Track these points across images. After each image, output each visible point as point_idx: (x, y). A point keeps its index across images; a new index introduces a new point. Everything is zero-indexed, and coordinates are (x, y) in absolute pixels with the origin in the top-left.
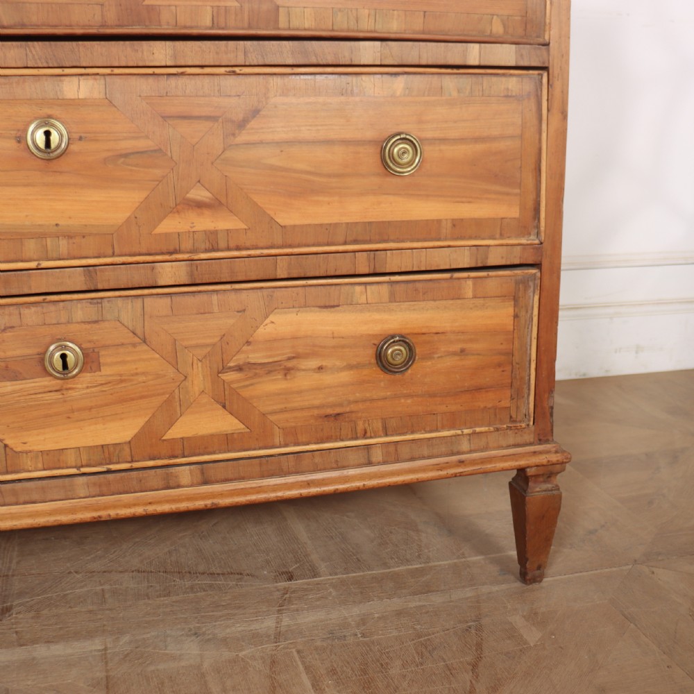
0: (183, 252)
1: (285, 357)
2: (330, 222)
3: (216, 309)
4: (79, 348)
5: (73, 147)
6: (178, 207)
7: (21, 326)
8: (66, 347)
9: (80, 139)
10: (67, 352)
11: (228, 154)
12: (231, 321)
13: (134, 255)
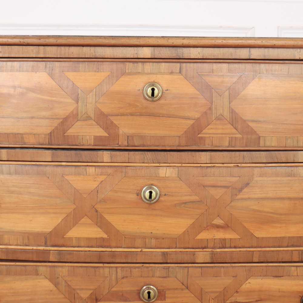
0: (209, 248)
1: (255, 300)
2: (280, 236)
3: (223, 275)
4: (157, 289)
5: (162, 199)
6: (208, 227)
7: (131, 277)
8: (150, 288)
9: (165, 195)
10: (151, 291)
11: (233, 204)
12: (229, 281)
13: (186, 248)
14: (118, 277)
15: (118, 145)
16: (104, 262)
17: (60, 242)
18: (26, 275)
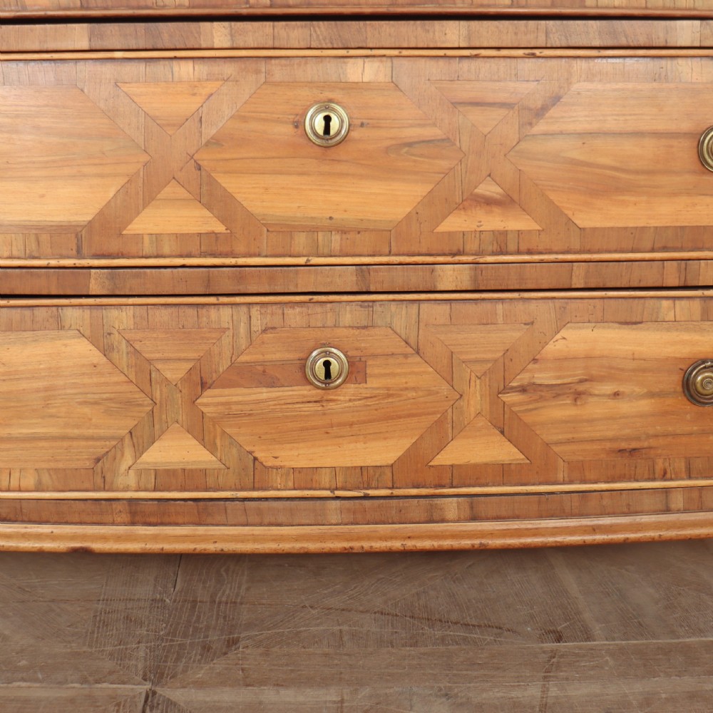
0: (467, 254)
1: (576, 379)
2: (635, 225)
3: (500, 320)
4: (345, 355)
5: (354, 134)
6: (465, 203)
7: (283, 327)
8: (329, 354)
9: (362, 125)
10: (331, 360)
11: (523, 145)
12: (517, 335)
13: (413, 255)
14: (254, 329)
15: (248, 6)
16: (218, 293)
17: (114, 246)
18: (34, 331)
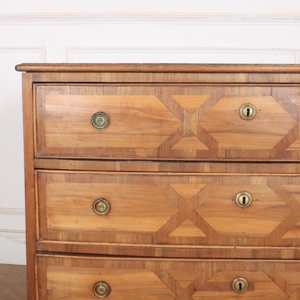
0: (293, 246)
4: (247, 281)
5: (254, 203)
6: (293, 228)
7: (225, 270)
8: (240, 280)
9: (256, 200)
10: (242, 283)
13: (273, 246)
14: (214, 270)
15: (217, 158)
16: (201, 257)
17: (165, 240)
18: (134, 269)
